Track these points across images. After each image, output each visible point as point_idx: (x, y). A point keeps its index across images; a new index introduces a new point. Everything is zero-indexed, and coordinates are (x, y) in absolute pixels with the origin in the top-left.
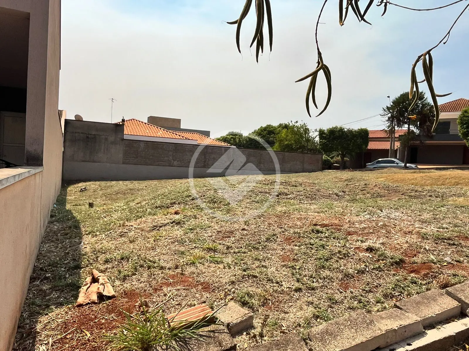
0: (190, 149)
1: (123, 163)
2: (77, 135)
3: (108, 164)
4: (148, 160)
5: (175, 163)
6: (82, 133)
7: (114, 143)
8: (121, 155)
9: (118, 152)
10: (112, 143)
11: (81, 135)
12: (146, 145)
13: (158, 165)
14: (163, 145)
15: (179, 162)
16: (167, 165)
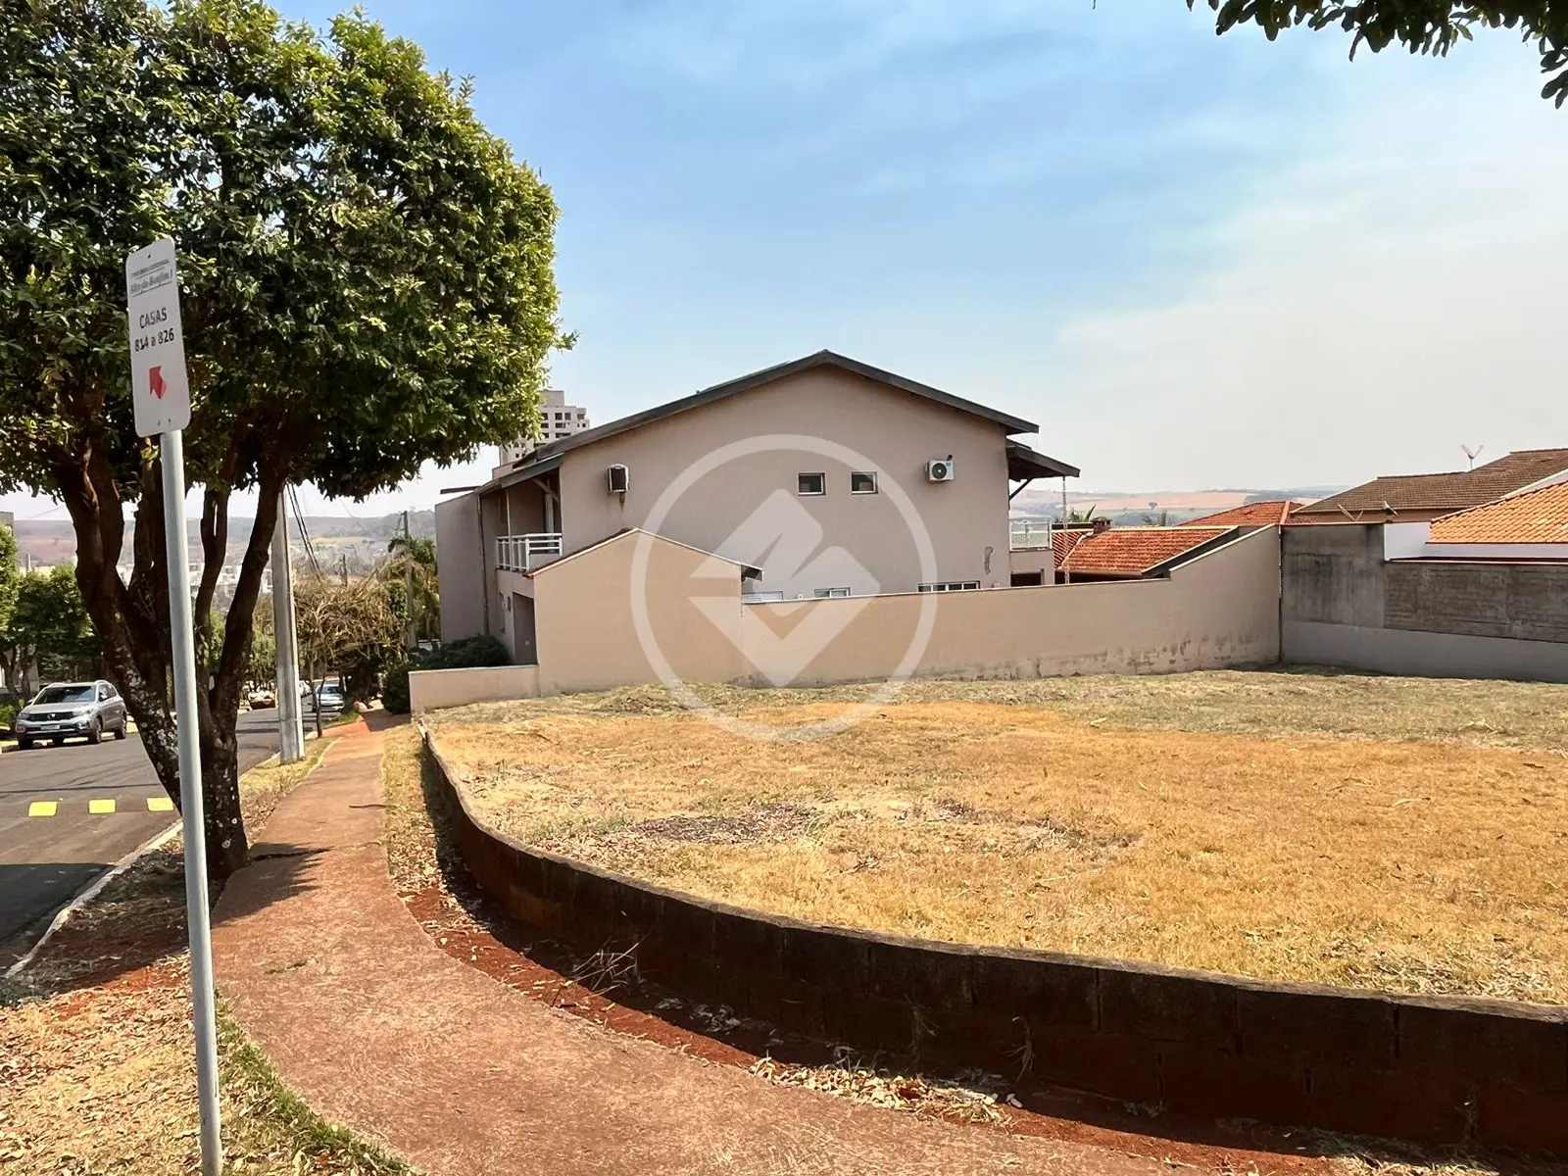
0: (1560, 583)
1: (1386, 627)
2: (1300, 558)
3: (1357, 628)
4: (1442, 617)
5: (1515, 627)
6: (1308, 554)
7: (1365, 574)
8: (1381, 607)
9: (1372, 596)
10: (1362, 573)
11: (1307, 558)
12: (1433, 574)
13: (1470, 633)
14: (1479, 571)
15: (1528, 626)
16: (1494, 632)
